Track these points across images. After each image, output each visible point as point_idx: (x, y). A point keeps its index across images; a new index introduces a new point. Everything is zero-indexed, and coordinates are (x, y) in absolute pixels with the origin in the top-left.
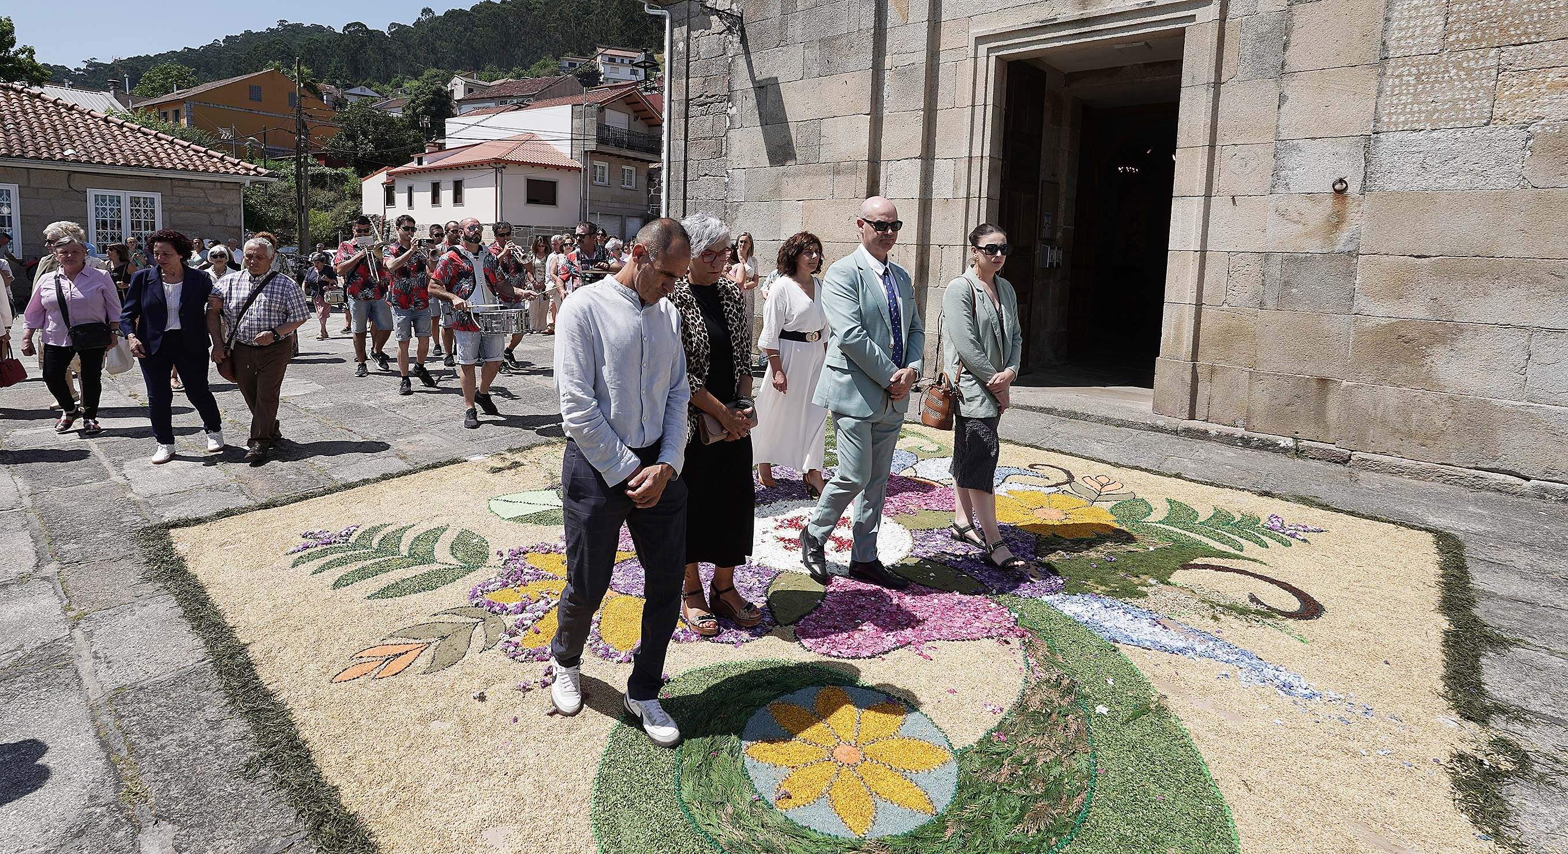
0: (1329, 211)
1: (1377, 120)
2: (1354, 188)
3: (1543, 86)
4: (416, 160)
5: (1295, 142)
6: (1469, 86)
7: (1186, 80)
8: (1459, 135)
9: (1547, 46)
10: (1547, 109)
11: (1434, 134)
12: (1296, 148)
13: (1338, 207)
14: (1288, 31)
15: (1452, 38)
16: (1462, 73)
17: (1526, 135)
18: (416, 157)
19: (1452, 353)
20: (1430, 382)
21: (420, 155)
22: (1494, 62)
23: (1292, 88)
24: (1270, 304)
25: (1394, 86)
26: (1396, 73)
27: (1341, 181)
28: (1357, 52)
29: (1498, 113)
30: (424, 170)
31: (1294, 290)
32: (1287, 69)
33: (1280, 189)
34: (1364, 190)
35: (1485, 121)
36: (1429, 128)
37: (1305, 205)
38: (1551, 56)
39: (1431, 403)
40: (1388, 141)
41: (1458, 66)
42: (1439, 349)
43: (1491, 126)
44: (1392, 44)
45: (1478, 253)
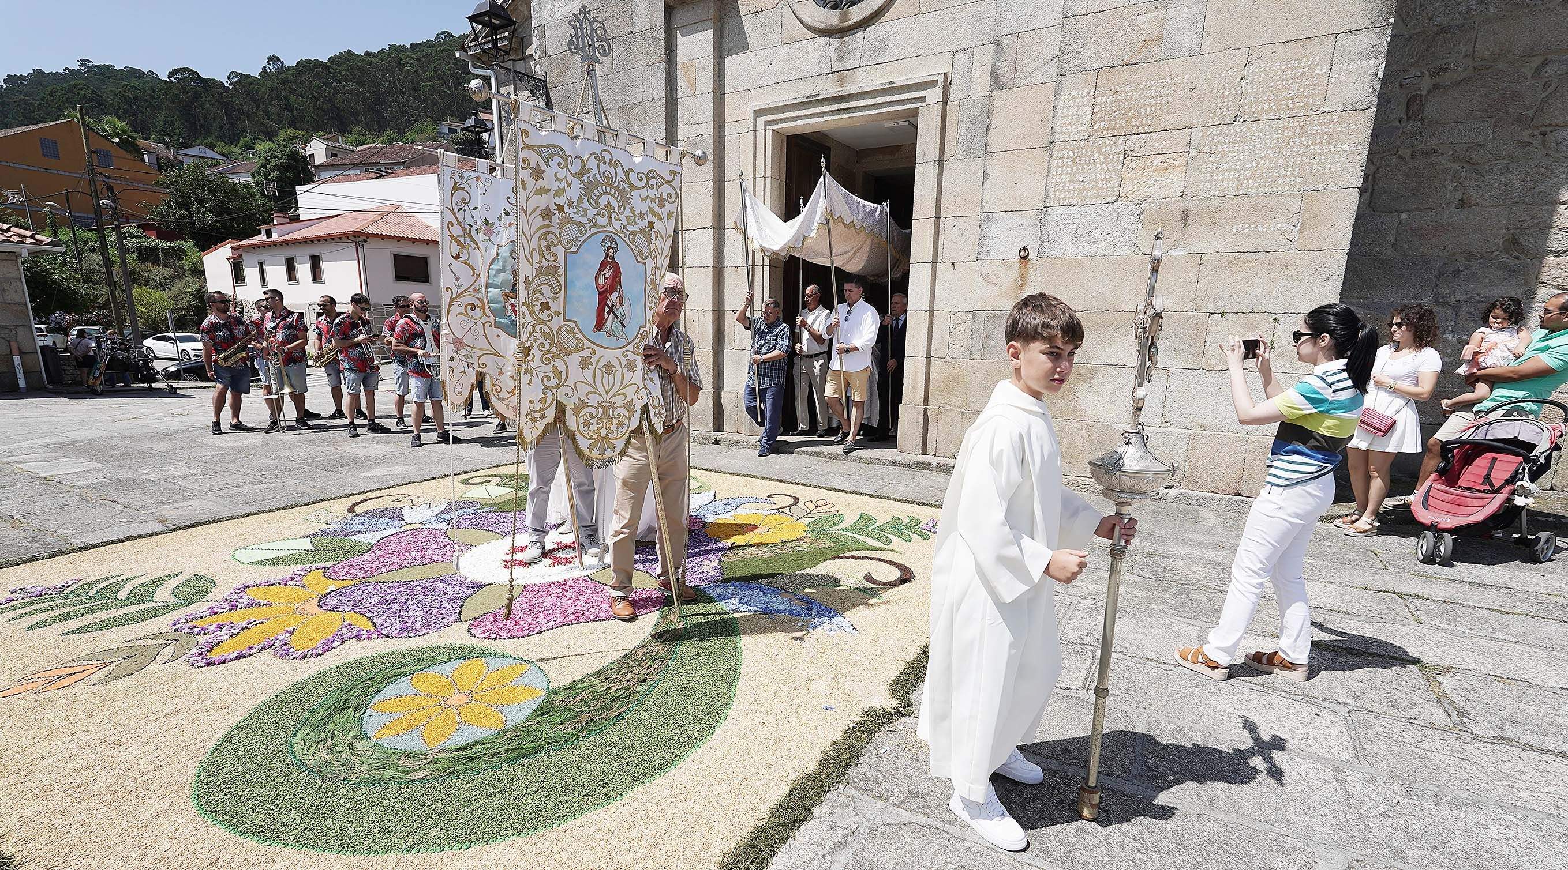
0: (1016, 274)
1: (1046, 196)
2: (1032, 256)
3: (1151, 170)
4: (264, 232)
5: (994, 214)
6: (1106, 168)
7: (919, 158)
8: (1098, 209)
9: (1154, 135)
10: (1153, 189)
11: (1083, 209)
12: (994, 220)
13: (1022, 270)
14: (989, 113)
15: (1096, 126)
16: (1101, 157)
17: (1139, 211)
18: (263, 228)
19: (1090, 389)
20: (1075, 414)
21: (267, 227)
22: (1121, 148)
23: (994, 167)
24: (977, 355)
25: (1058, 167)
26: (1059, 156)
27: (1025, 249)
28: (1036, 136)
29: (1123, 192)
30: (275, 244)
31: (993, 343)
32: (988, 150)
33: (983, 256)
34: (1039, 256)
35: (1115, 199)
36: (1080, 204)
37: (999, 269)
38: (1157, 145)
39: (1075, 430)
40: (1054, 213)
41: (1100, 150)
42: (1083, 387)
43: (1119, 202)
44: (1057, 129)
45: (1108, 308)
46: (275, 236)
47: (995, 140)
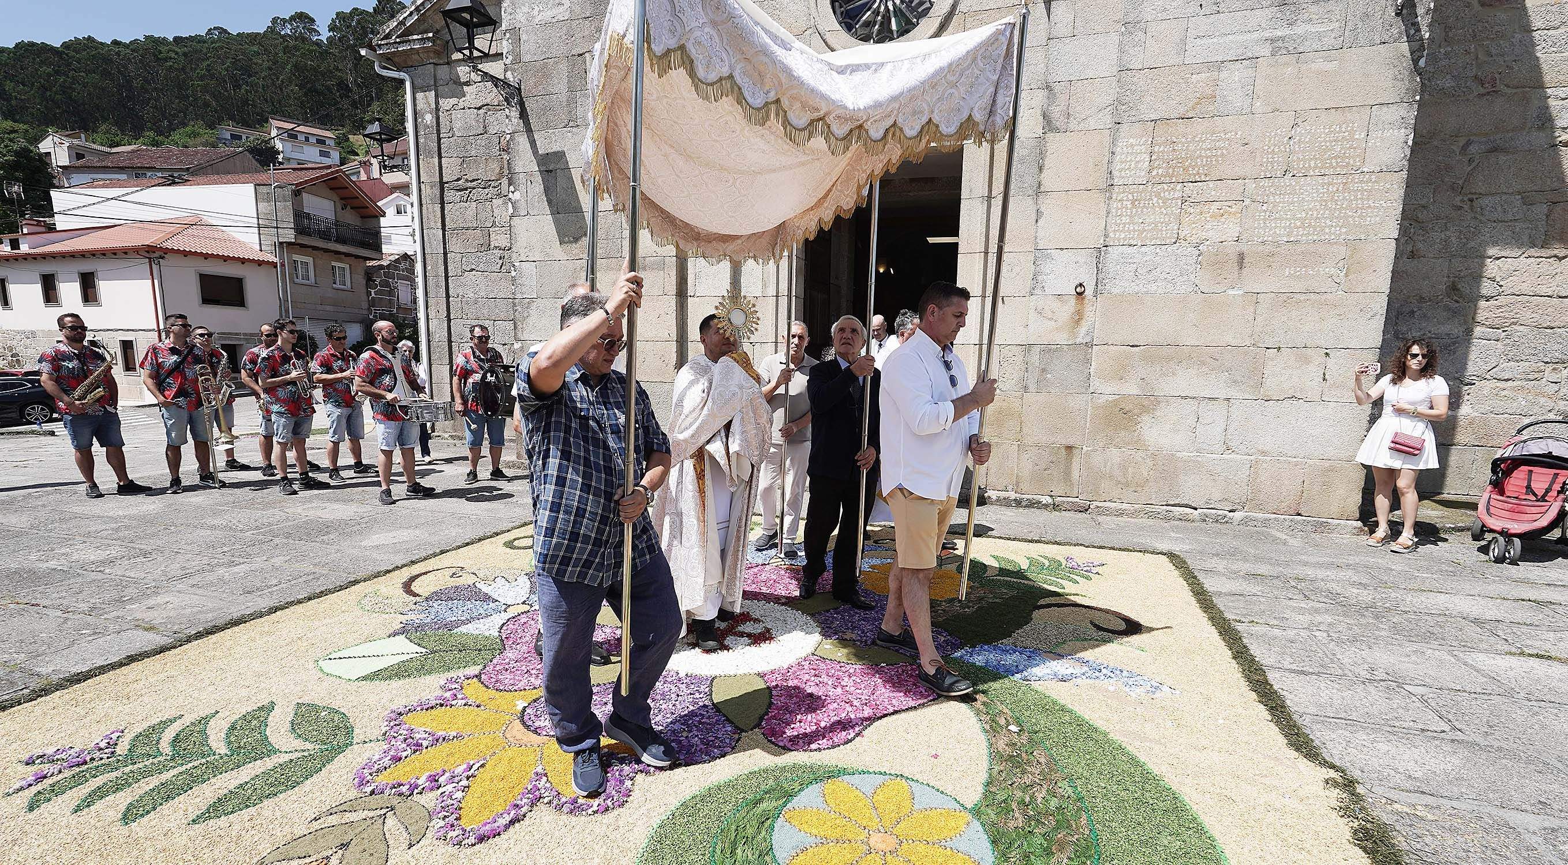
0: (1072, 310)
1: (1106, 236)
2: (1089, 292)
3: (1208, 215)
4: (7, 242)
5: (1049, 251)
6: (1165, 212)
7: (965, 193)
8: (1158, 250)
9: (1211, 184)
10: (1211, 233)
11: (1143, 248)
12: (1049, 257)
13: (1079, 307)
14: (1042, 154)
15: (1154, 173)
16: (1160, 201)
17: (1198, 252)
19: (1153, 420)
20: (1139, 444)
21: (13, 236)
22: (1178, 194)
23: (1047, 204)
24: (1032, 388)
25: (1117, 209)
26: (1119, 198)
27: (1081, 285)
28: (1091, 179)
29: (1182, 235)
31: (1049, 376)
32: (1042, 189)
33: (1038, 291)
34: (1096, 291)
35: (1174, 240)
36: (1139, 244)
37: (1056, 304)
38: (1213, 193)
39: (1140, 459)
40: (1114, 252)
41: (1158, 195)
42: (1146, 418)
43: (1178, 244)
44: (1115, 173)
45: (1169, 342)
46: (24, 248)
47: (1048, 179)
